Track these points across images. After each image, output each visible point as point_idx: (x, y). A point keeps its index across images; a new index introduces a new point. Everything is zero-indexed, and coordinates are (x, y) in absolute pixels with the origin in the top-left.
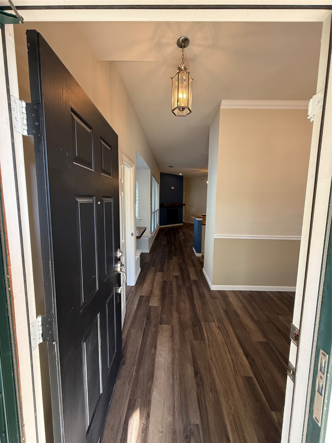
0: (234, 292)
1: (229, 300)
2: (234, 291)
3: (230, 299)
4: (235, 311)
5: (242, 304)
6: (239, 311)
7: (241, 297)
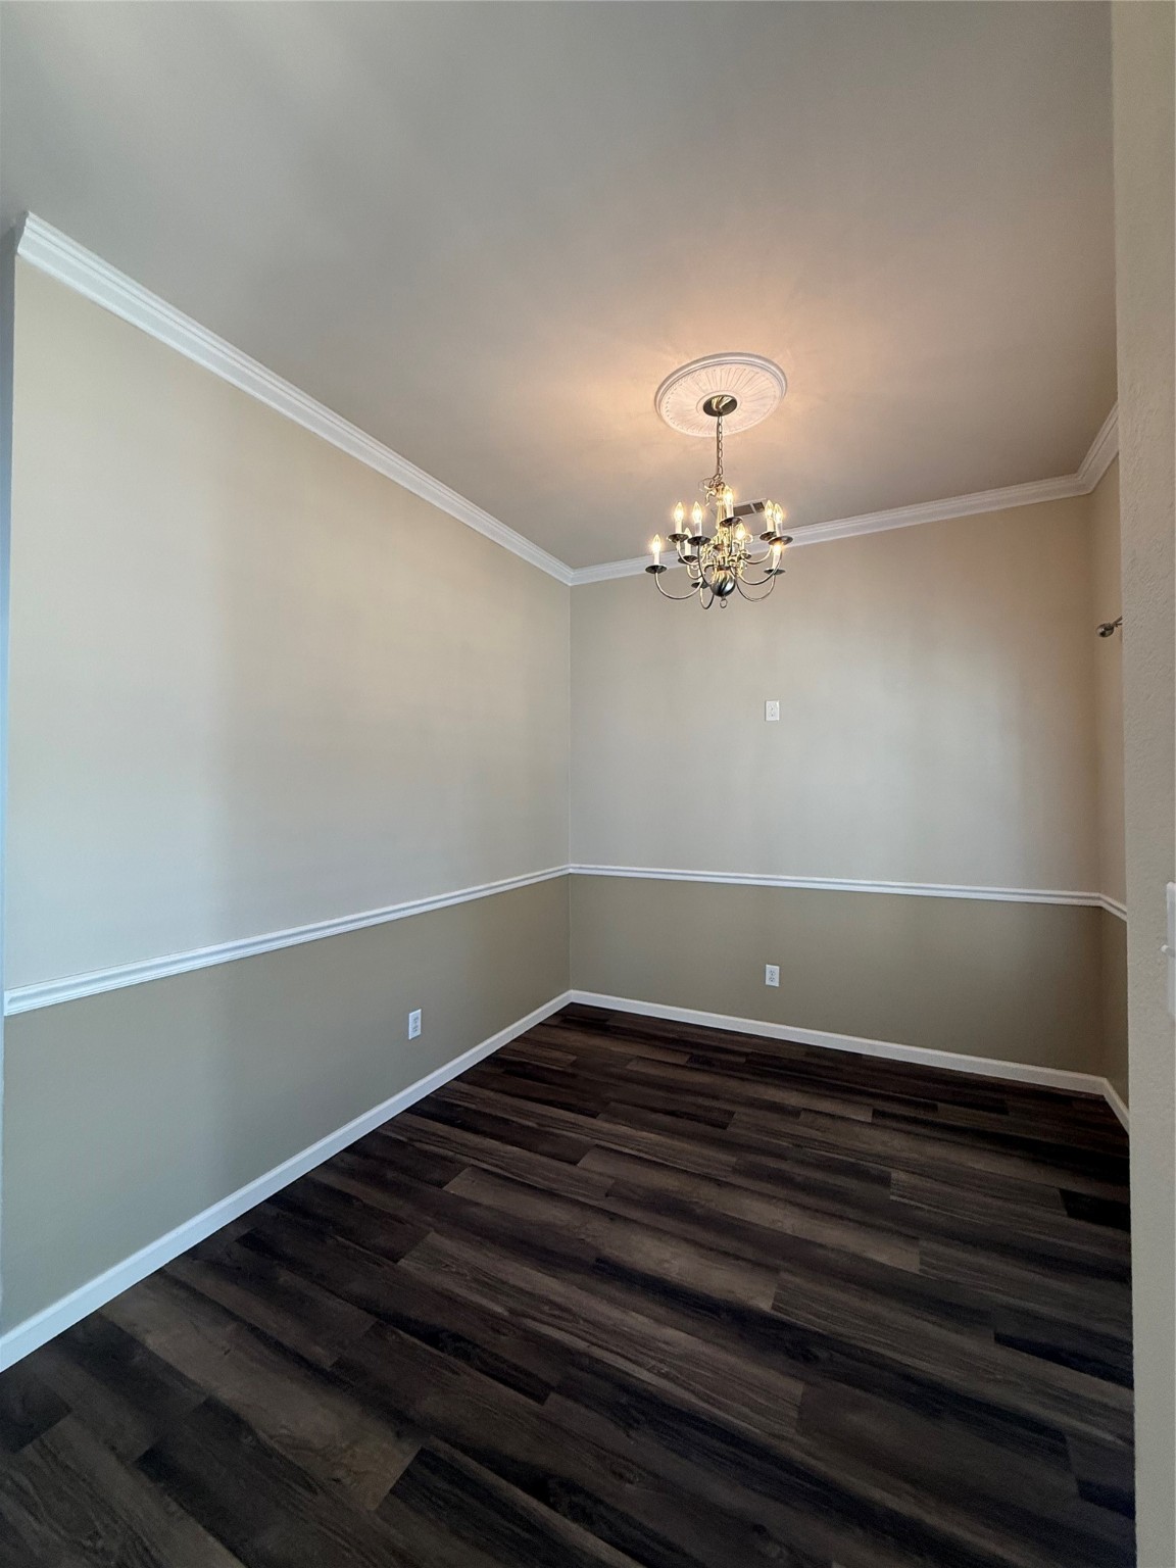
0: (163, 1278)
1: (151, 1355)
2: (160, 1272)
3: (152, 1342)
4: (211, 1406)
5: (231, 1327)
6: (230, 1389)
7: (208, 1284)
